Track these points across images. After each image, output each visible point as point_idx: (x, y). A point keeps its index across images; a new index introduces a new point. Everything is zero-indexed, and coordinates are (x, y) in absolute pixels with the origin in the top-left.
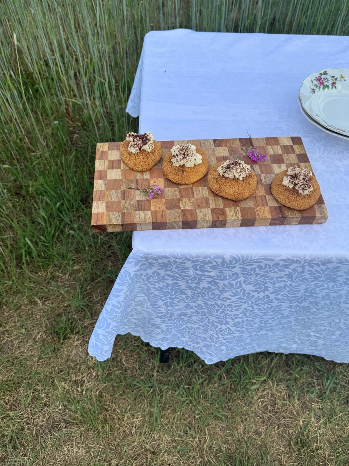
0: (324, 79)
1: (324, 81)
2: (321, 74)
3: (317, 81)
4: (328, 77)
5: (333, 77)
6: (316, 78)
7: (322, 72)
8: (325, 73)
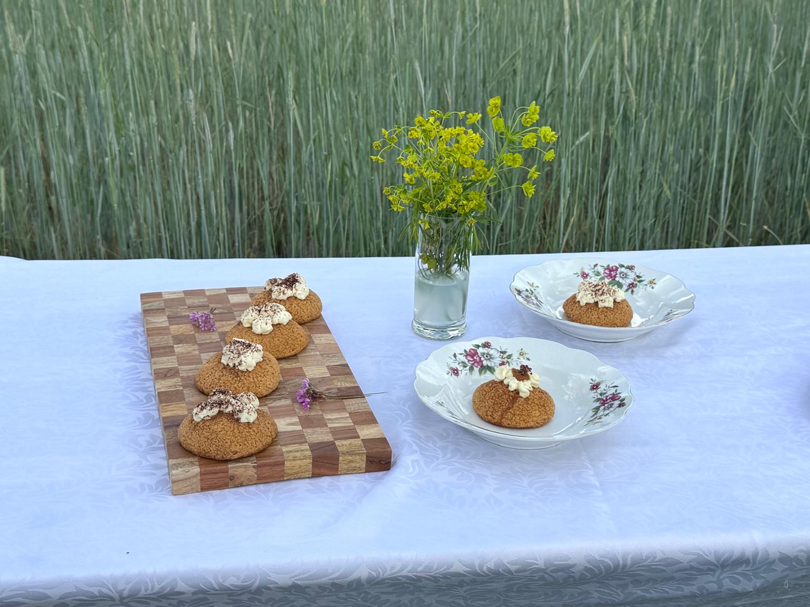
0: (483, 354)
1: (482, 359)
2: (478, 346)
3: (466, 356)
4: (491, 352)
5: (503, 353)
6: (465, 351)
7: (479, 342)
8: (487, 345)
